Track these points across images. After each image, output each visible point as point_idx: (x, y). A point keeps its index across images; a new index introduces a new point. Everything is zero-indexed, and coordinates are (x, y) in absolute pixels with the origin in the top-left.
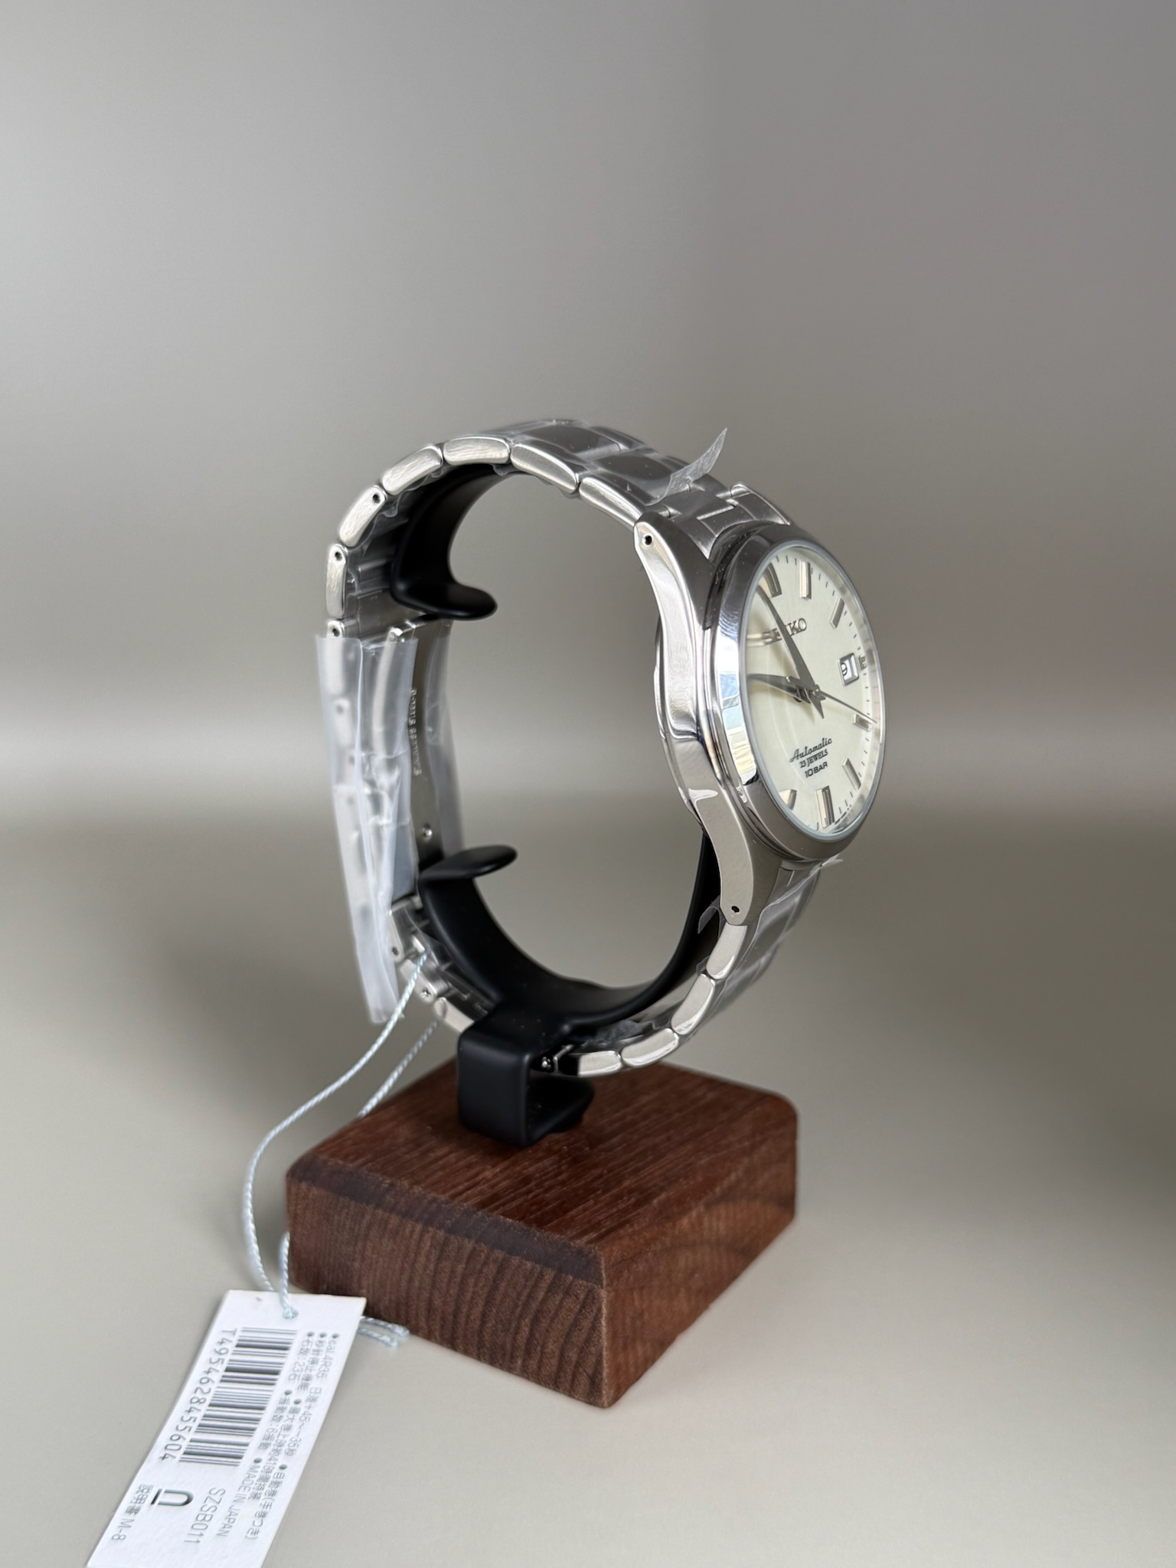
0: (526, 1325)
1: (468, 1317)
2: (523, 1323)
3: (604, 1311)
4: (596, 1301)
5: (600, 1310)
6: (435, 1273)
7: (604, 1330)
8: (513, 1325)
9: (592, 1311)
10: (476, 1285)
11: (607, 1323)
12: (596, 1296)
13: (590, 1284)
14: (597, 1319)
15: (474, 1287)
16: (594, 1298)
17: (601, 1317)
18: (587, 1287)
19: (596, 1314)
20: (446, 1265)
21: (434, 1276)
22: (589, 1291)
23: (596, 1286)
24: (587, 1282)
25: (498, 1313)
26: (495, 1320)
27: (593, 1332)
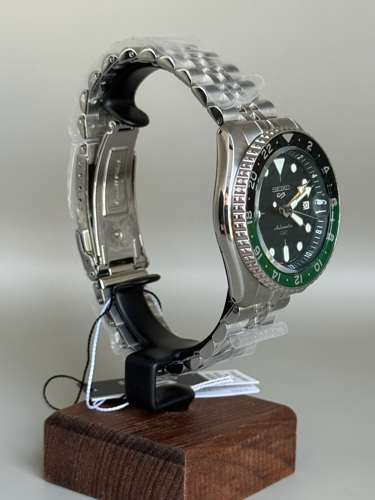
0: (150, 489)
1: (124, 488)
2: (149, 488)
3: (185, 478)
4: (181, 474)
5: (183, 478)
6: (110, 466)
7: (185, 488)
8: (144, 490)
9: (180, 479)
10: (128, 471)
11: (186, 485)
12: (182, 471)
13: (179, 465)
14: (182, 483)
15: (127, 472)
16: (180, 472)
17: (184, 482)
18: (178, 467)
19: (181, 481)
20: (115, 461)
21: (110, 468)
22: (179, 469)
23: (182, 466)
24: (178, 464)
25: (137, 484)
26: (136, 488)
27: (179, 490)
